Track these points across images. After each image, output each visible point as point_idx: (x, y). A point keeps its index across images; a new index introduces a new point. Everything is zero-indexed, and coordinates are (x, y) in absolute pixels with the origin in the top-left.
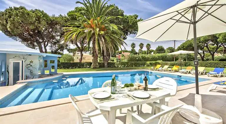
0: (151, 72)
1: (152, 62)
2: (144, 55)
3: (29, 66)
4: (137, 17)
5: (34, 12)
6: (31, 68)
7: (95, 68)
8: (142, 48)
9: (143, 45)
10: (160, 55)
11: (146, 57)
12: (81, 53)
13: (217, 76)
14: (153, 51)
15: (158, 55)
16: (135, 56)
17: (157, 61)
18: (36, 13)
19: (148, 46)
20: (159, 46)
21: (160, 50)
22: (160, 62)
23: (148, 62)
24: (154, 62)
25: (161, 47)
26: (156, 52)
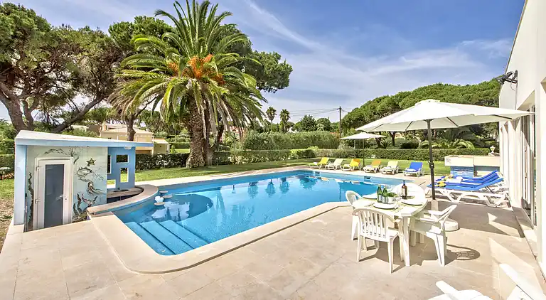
0: (316, 172)
1: (301, 150)
2: (277, 134)
3: (86, 172)
4: (279, 59)
5: (8, 14)
6: (90, 177)
7: (196, 167)
8: (272, 118)
9: (276, 113)
10: (309, 134)
11: (284, 138)
12: (131, 127)
13: (415, 175)
14: (292, 125)
15: (305, 133)
16: (261, 135)
17: (309, 149)
18: (15, 17)
19: (285, 114)
20: (306, 116)
21: (308, 124)
22: (314, 149)
23: (294, 151)
24: (304, 150)
25: (310, 117)
26: (301, 128)
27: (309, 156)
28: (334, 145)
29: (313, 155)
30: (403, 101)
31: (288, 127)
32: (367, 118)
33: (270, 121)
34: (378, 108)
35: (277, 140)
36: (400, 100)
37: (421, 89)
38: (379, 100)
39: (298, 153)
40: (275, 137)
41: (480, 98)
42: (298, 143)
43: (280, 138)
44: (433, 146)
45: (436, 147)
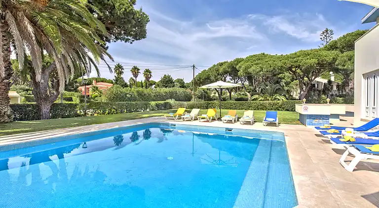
0: (172, 125)
1: (160, 102)
2: (140, 89)
8: (136, 76)
9: (140, 71)
10: (167, 90)
14: (155, 83)
15: (164, 89)
16: (124, 90)
17: (167, 101)
19: (148, 73)
20: (165, 75)
21: (167, 81)
22: (172, 101)
23: (153, 103)
24: (162, 102)
25: (169, 77)
26: (161, 84)
27: (167, 107)
28: (188, 99)
29: (171, 107)
30: (239, 65)
31: (151, 85)
32: (212, 78)
33: (134, 78)
34: (221, 70)
35: (140, 94)
36: (237, 64)
37: (252, 56)
38: (221, 64)
39: (157, 105)
40: (138, 92)
41: (292, 64)
42: (158, 97)
43: (143, 92)
44: (259, 99)
45: (261, 100)
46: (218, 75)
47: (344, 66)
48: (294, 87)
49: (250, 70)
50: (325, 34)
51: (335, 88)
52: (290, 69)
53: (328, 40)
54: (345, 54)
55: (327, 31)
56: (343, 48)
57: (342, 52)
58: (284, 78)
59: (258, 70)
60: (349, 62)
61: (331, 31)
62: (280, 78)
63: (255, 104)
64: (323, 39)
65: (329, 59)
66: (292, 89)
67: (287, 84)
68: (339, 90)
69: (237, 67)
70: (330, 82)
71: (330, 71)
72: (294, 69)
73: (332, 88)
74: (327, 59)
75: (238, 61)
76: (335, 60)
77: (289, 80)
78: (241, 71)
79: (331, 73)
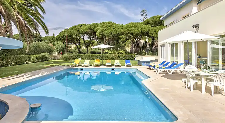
22: (46, 55)
29: (46, 59)
39: (37, 58)
44: (109, 53)
45: (111, 53)
46: (79, 34)
47: (153, 34)
48: (128, 44)
49: (104, 33)
50: (143, 12)
51: (148, 46)
52: (127, 34)
53: (145, 16)
54: (153, 28)
55: (144, 11)
56: (152, 24)
57: (152, 27)
58: (122, 39)
59: (109, 33)
60: (155, 33)
61: (146, 11)
62: (120, 38)
63: (110, 56)
64: (142, 15)
65: (146, 30)
66: (127, 46)
67: (123, 42)
68: (150, 47)
69: (95, 30)
70: (146, 42)
71: (146, 36)
72: (129, 34)
73: (147, 46)
74: (145, 30)
75: (95, 25)
76: (149, 31)
77: (124, 40)
78: (98, 33)
79: (146, 37)
